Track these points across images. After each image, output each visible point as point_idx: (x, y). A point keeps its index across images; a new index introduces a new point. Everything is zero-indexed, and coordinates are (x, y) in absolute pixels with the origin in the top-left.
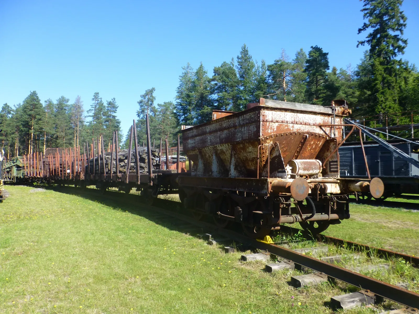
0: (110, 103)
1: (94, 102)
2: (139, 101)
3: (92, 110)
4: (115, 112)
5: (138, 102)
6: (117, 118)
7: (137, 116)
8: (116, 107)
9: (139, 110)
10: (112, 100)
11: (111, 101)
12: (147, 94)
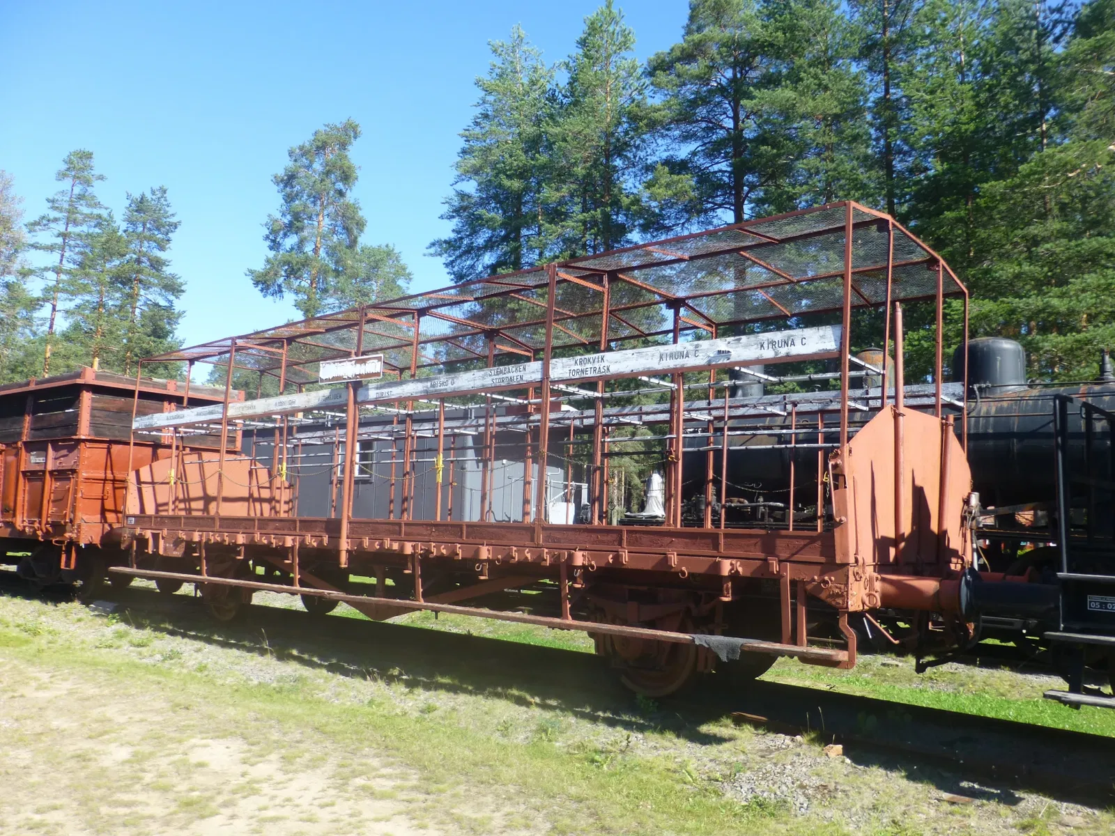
0: (140, 206)
1: (66, 184)
2: (281, 173)
3: (56, 220)
4: (162, 248)
5: (277, 181)
6: (167, 270)
7: (268, 243)
8: (170, 225)
9: (278, 215)
10: (153, 193)
11: (149, 196)
12: (321, 147)
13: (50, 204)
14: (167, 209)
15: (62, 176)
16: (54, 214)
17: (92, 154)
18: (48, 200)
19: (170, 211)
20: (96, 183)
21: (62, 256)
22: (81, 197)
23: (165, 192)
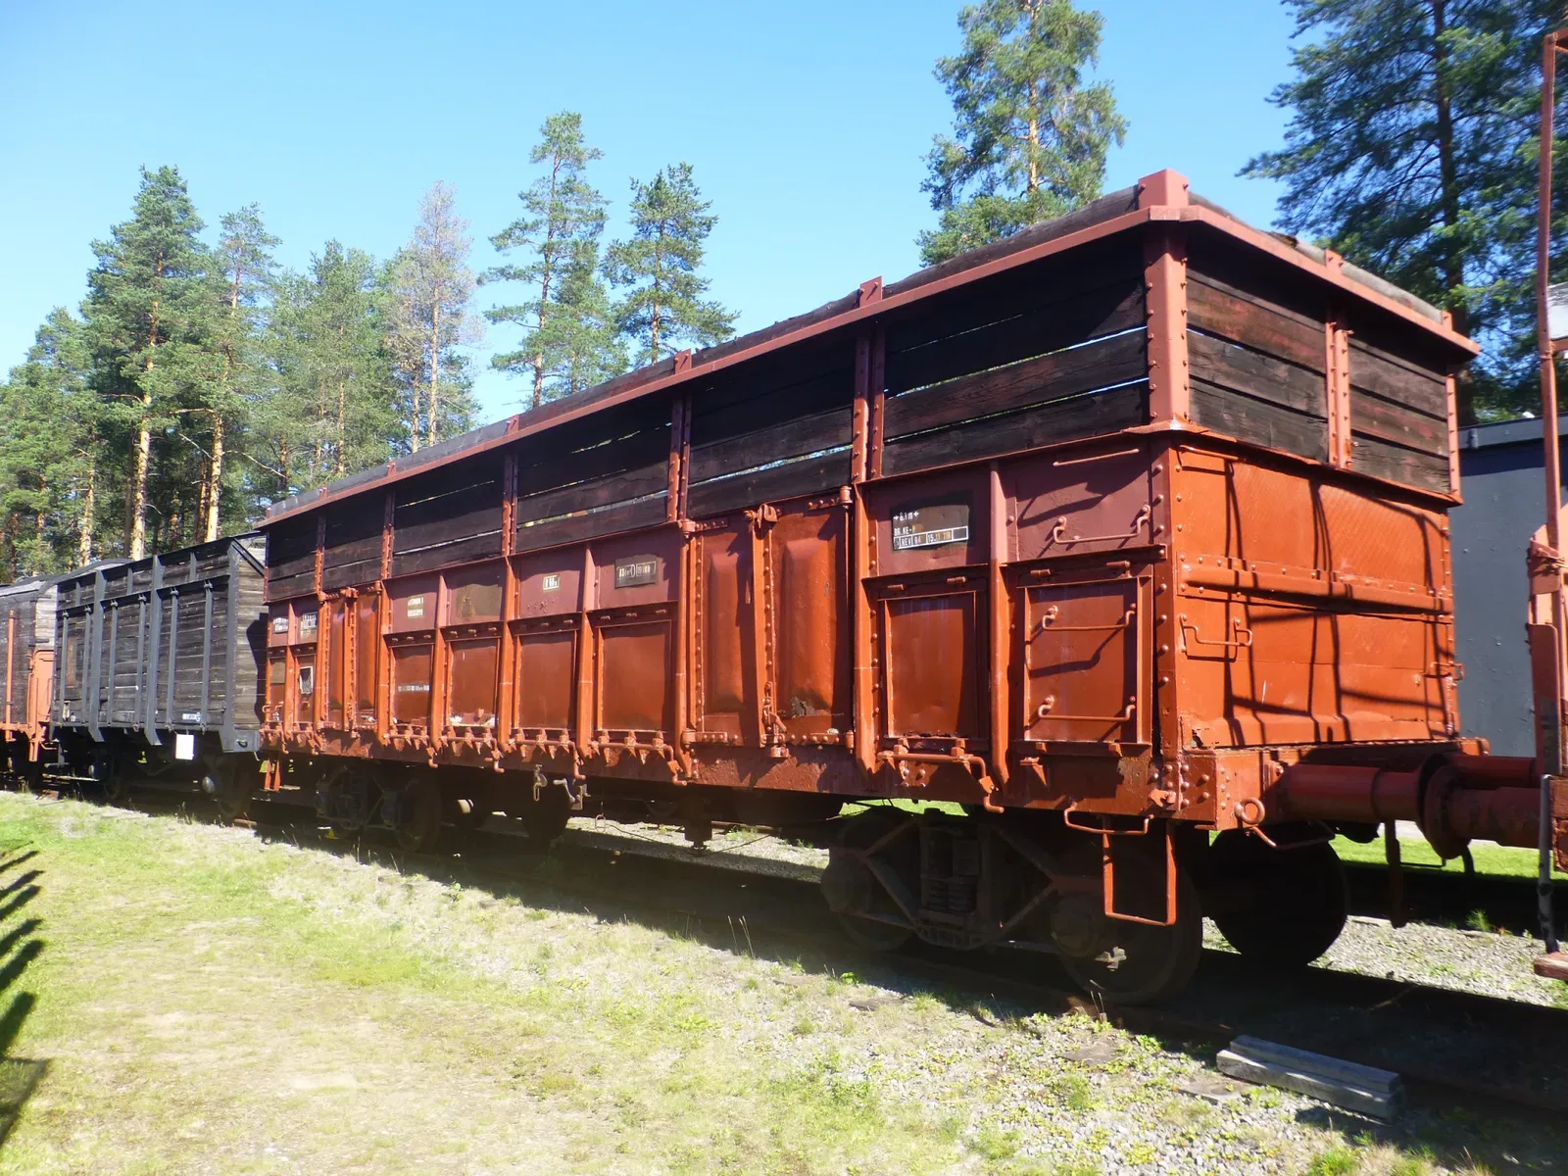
0: (655, 196)
1: (546, 167)
3: (534, 226)
4: (690, 264)
6: (704, 297)
8: (702, 223)
11: (666, 179)
13: (526, 202)
14: (696, 198)
15: (539, 155)
16: (530, 218)
17: (579, 117)
18: (522, 197)
19: (700, 200)
20: (589, 164)
21: (545, 287)
22: (569, 188)
23: (690, 170)
